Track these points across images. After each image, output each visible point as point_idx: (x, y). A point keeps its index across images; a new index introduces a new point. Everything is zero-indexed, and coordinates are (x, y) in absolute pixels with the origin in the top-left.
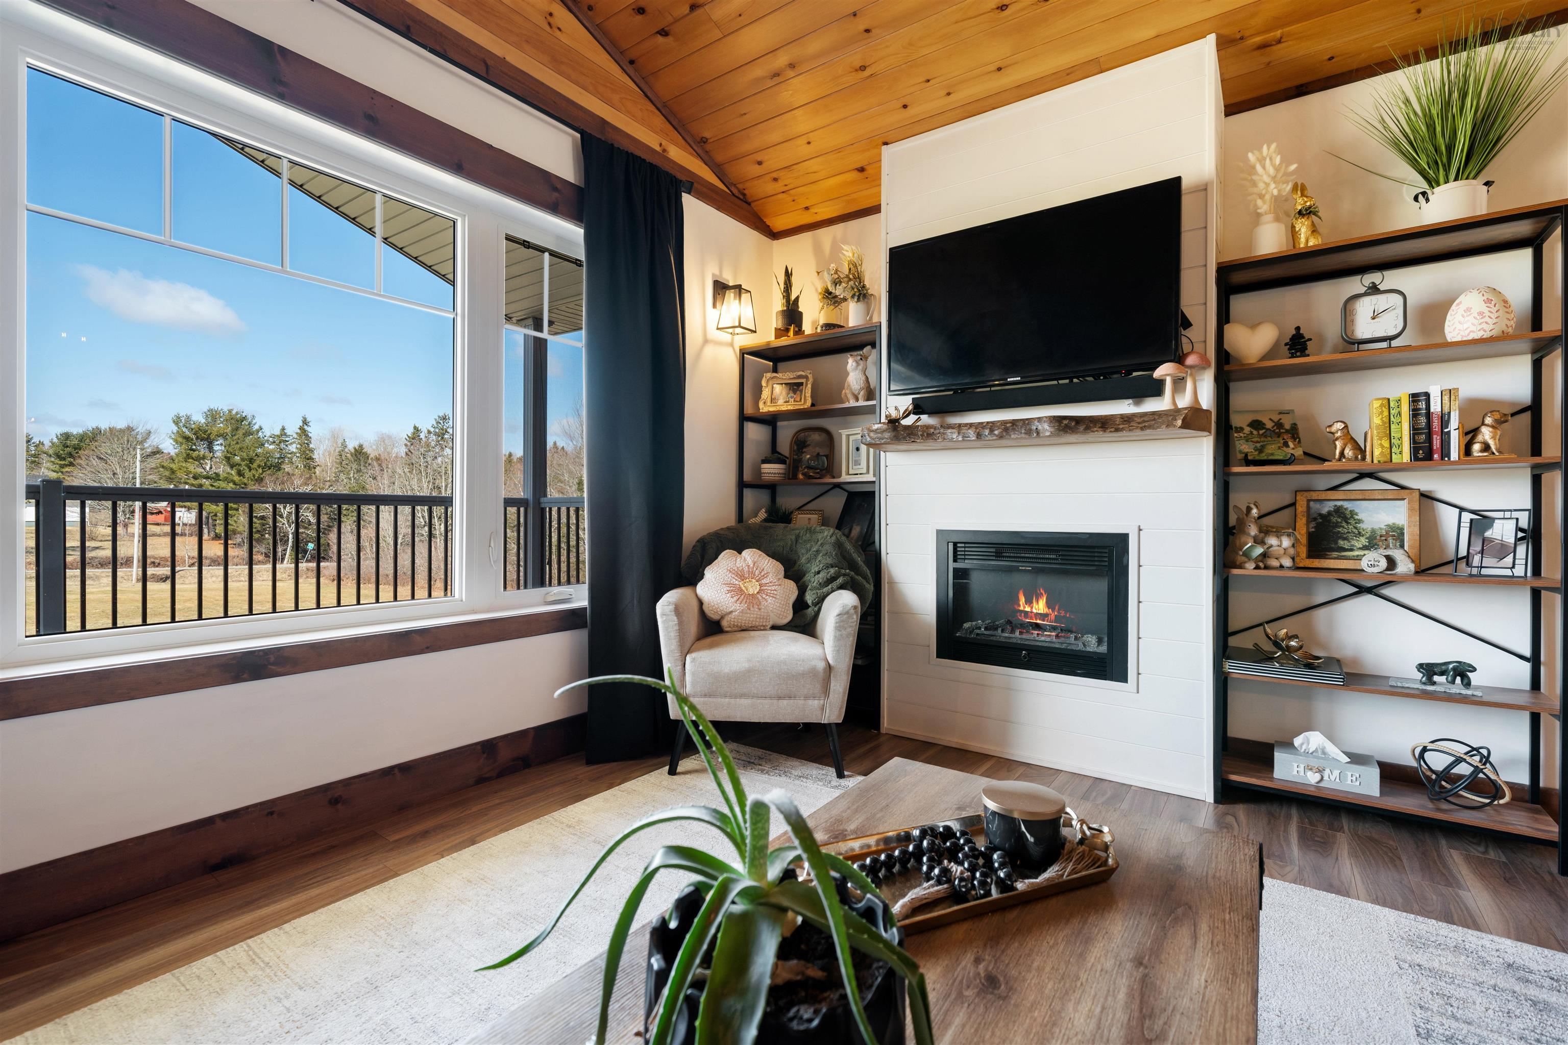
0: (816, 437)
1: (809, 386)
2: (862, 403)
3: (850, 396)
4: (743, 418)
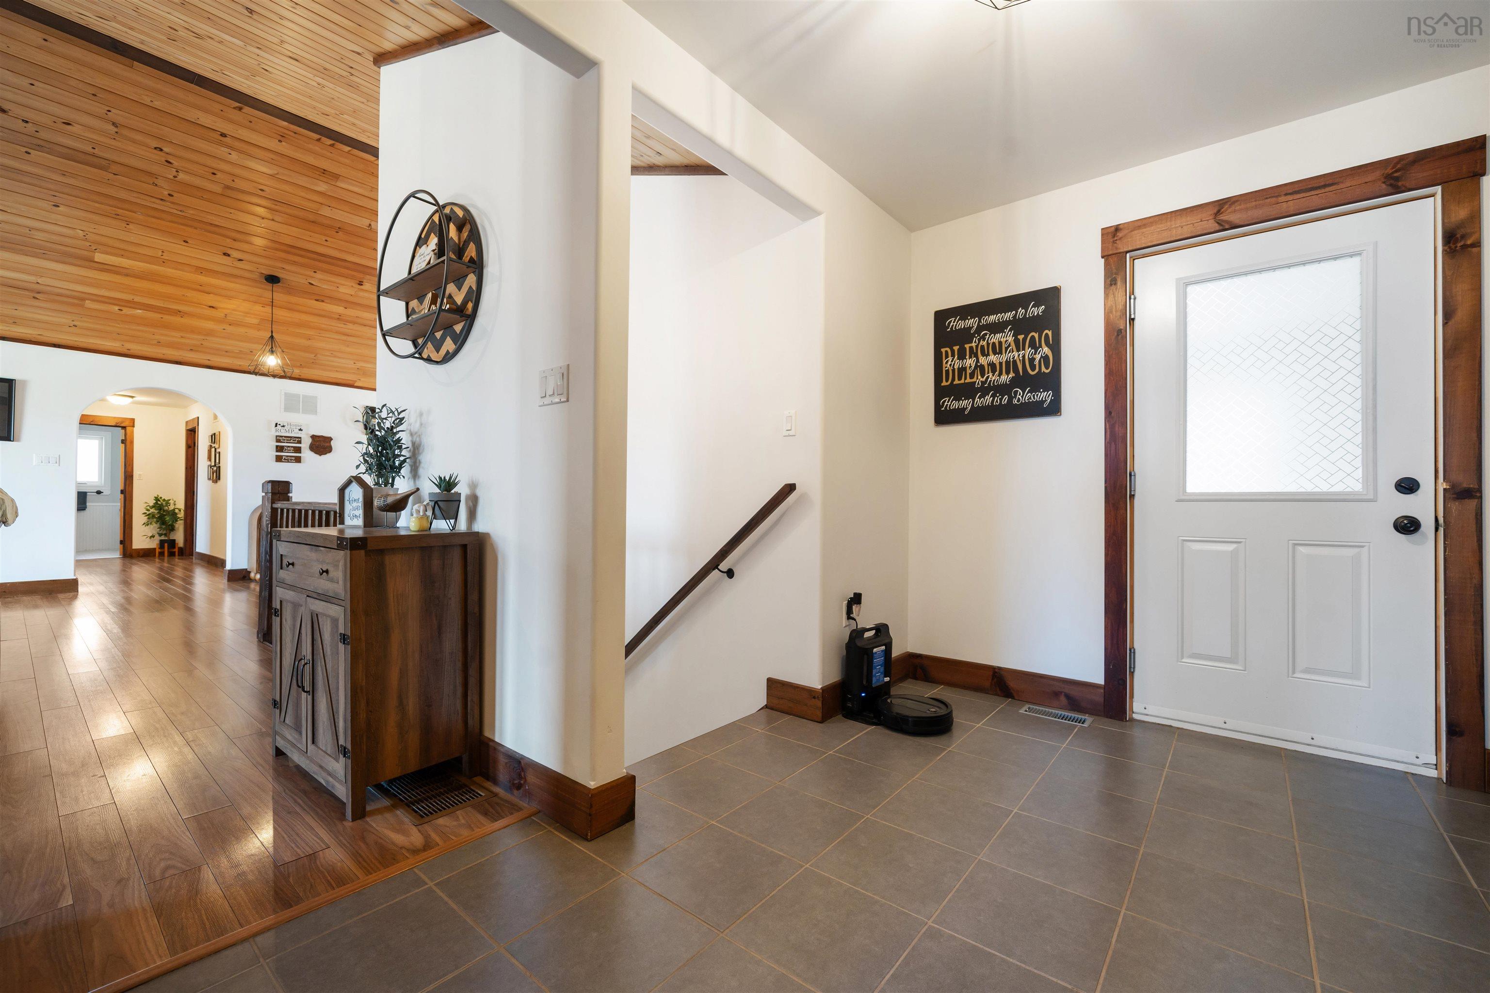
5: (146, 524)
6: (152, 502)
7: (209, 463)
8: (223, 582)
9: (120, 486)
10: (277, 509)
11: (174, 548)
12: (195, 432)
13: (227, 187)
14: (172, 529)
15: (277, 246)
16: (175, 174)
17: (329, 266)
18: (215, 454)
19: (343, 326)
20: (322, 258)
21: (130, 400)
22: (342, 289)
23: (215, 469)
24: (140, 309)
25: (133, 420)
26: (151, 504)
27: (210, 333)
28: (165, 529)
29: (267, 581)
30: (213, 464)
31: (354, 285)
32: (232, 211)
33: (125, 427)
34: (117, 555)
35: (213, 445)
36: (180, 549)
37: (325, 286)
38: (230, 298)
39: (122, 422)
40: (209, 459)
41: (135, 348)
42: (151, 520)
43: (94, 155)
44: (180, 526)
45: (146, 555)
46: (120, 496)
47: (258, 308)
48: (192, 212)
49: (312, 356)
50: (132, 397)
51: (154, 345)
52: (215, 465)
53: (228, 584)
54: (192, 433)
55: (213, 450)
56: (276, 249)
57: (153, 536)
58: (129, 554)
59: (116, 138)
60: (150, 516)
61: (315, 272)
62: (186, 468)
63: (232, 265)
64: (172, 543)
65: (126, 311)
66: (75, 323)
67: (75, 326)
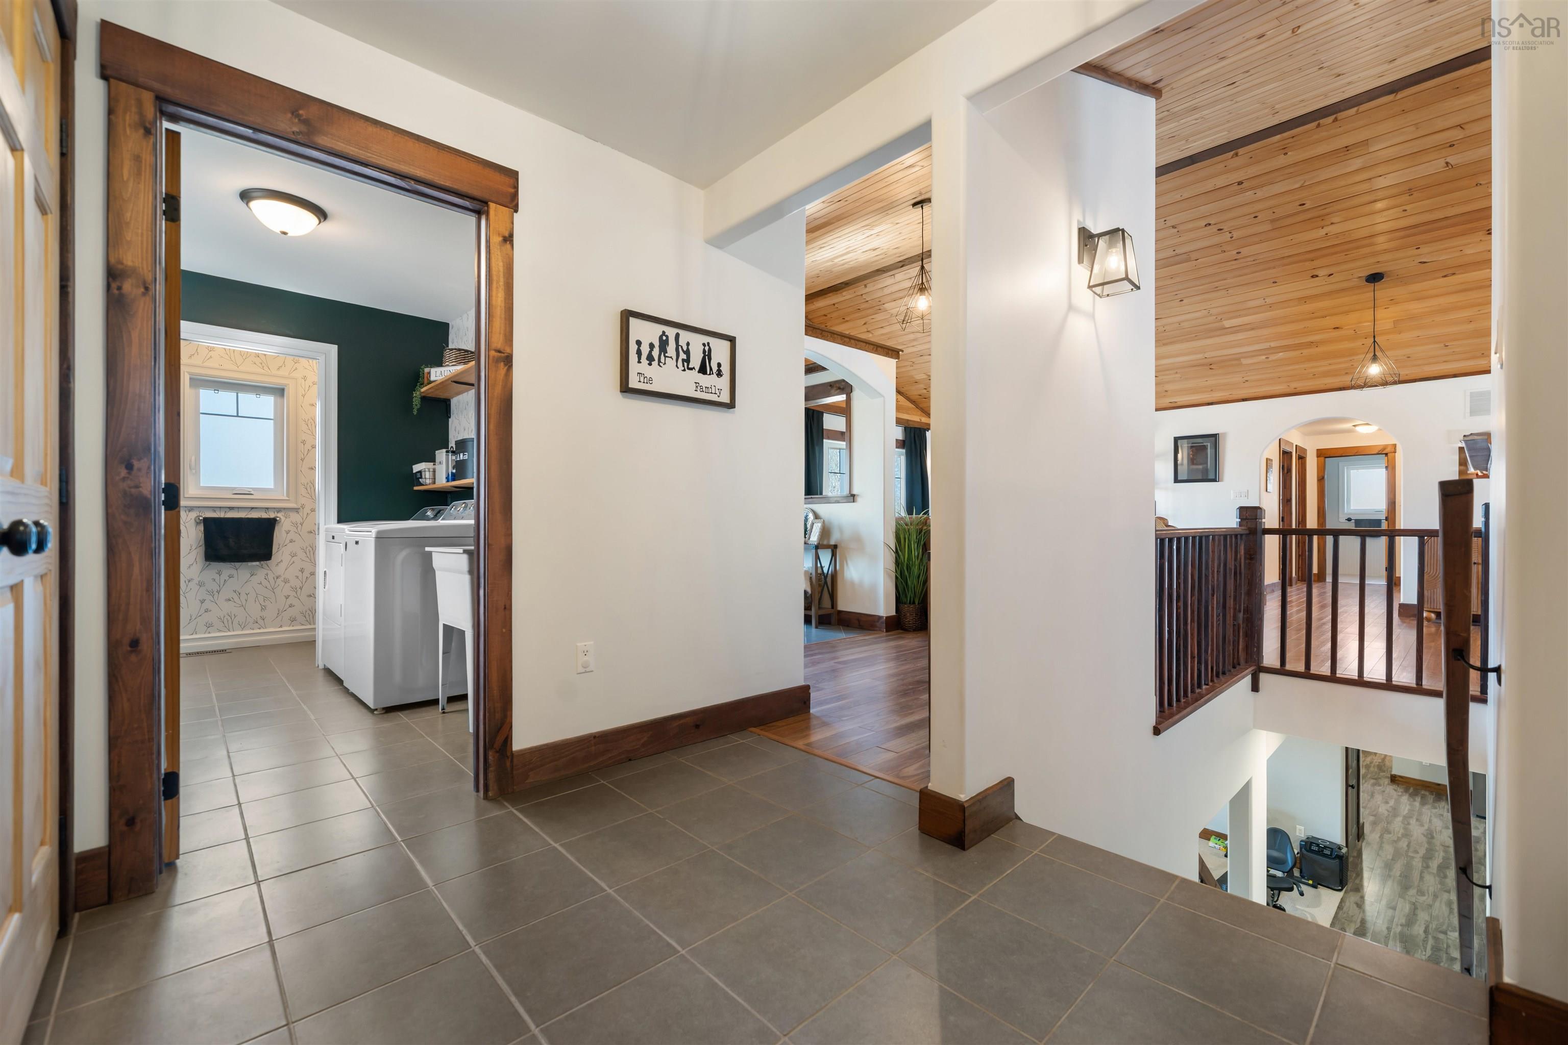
9: (1386, 514)
16: (1230, 235)
24: (1282, 352)
25: (1395, 446)
33: (1387, 452)
37: (1443, 257)
38: (1346, 313)
39: (1384, 449)
41: (1300, 385)
46: (1385, 523)
47: (1365, 314)
48: (1260, 257)
51: (1312, 378)
61: (1418, 248)
63: (1327, 283)
65: (1273, 357)
66: (1246, 379)
67: (1247, 381)
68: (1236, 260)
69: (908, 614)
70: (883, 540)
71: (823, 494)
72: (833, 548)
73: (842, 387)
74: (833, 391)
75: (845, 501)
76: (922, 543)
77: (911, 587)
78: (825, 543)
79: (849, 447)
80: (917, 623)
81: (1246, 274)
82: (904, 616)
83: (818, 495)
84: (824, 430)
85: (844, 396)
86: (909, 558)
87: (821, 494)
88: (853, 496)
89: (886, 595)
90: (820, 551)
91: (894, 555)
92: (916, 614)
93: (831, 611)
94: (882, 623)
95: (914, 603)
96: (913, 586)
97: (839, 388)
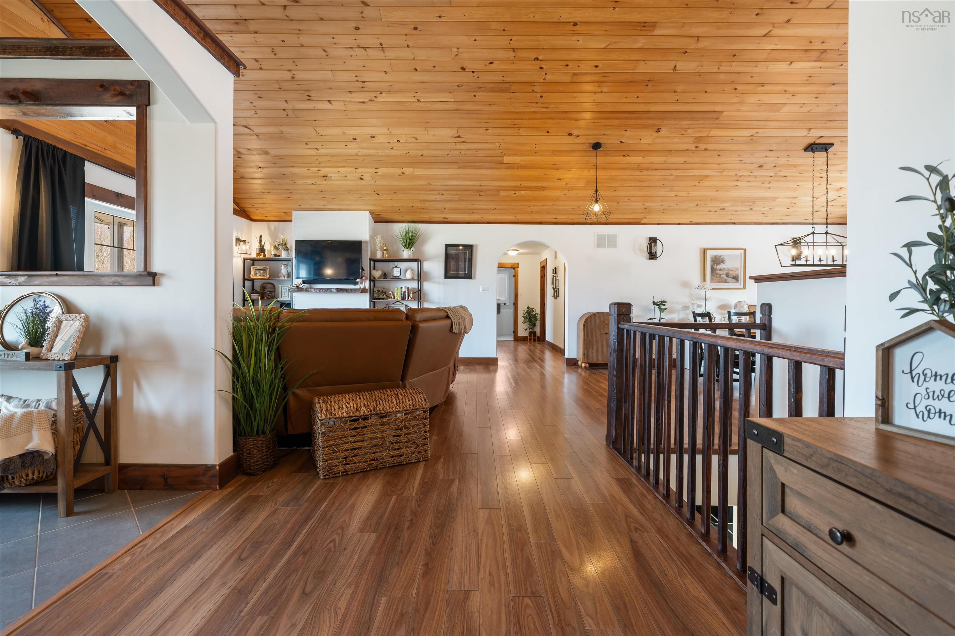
0: (269, 286)
1: (268, 271)
2: (286, 279)
3: (282, 276)
4: (244, 280)
5: (524, 322)
6: (526, 310)
7: (552, 286)
8: (564, 367)
9: (513, 301)
10: (623, 329)
11: (536, 336)
12: (545, 268)
13: (575, 74)
14: (534, 325)
15: (602, 116)
16: (544, 76)
17: (637, 121)
18: (555, 280)
19: (640, 173)
20: (633, 116)
21: (517, 252)
22: (643, 141)
23: (556, 290)
24: (524, 191)
25: (518, 264)
26: (526, 311)
27: (557, 199)
28: (532, 325)
29: (614, 394)
30: (555, 287)
31: (653, 134)
32: (575, 95)
33: (514, 267)
34: (511, 339)
35: (555, 275)
36: (538, 337)
37: (631, 142)
38: (569, 169)
39: (514, 265)
40: (553, 284)
41: (521, 217)
42: (526, 320)
43: (504, 82)
44: (538, 323)
45: (523, 339)
46: (513, 306)
47: (586, 172)
48: (552, 106)
49: (615, 204)
50: (518, 250)
51: (529, 213)
52: (556, 288)
53: (567, 369)
54: (543, 268)
55: (555, 278)
56: (601, 119)
57: (526, 329)
58: (518, 339)
59: (515, 62)
60: (525, 318)
61: (626, 131)
62: (541, 290)
63: (573, 142)
64: (535, 333)
65: (518, 193)
66: (496, 207)
67: (496, 209)
68: (537, 103)
69: (255, 451)
70: (213, 346)
71: (86, 269)
72: (108, 362)
73: (128, 93)
74: (107, 96)
75: (133, 283)
76: (275, 347)
77: (260, 411)
78: (90, 352)
79: (142, 194)
80: (269, 460)
81: (537, 119)
82: (249, 453)
83: (73, 270)
84: (85, 184)
85: (133, 110)
86: (257, 370)
87: (81, 268)
88: (153, 275)
89: (219, 432)
90: (76, 373)
91: (230, 365)
92: (267, 448)
93: (104, 471)
94: (213, 476)
95: (264, 432)
96: (263, 409)
97: (122, 94)
